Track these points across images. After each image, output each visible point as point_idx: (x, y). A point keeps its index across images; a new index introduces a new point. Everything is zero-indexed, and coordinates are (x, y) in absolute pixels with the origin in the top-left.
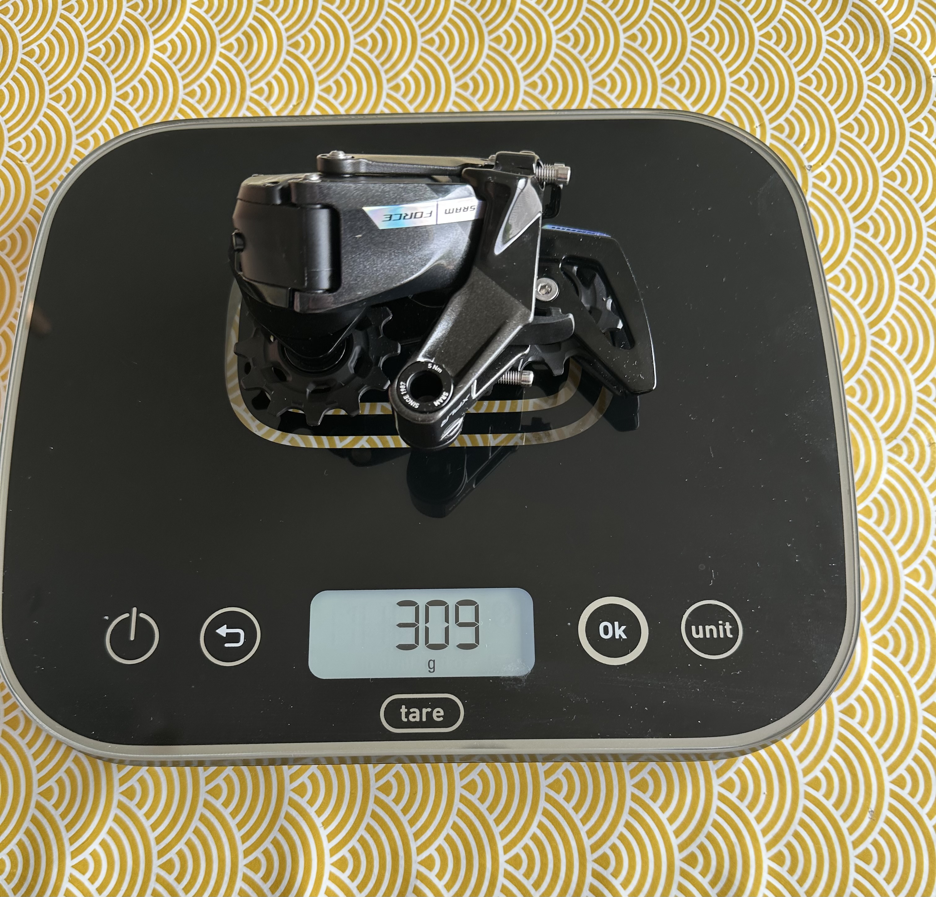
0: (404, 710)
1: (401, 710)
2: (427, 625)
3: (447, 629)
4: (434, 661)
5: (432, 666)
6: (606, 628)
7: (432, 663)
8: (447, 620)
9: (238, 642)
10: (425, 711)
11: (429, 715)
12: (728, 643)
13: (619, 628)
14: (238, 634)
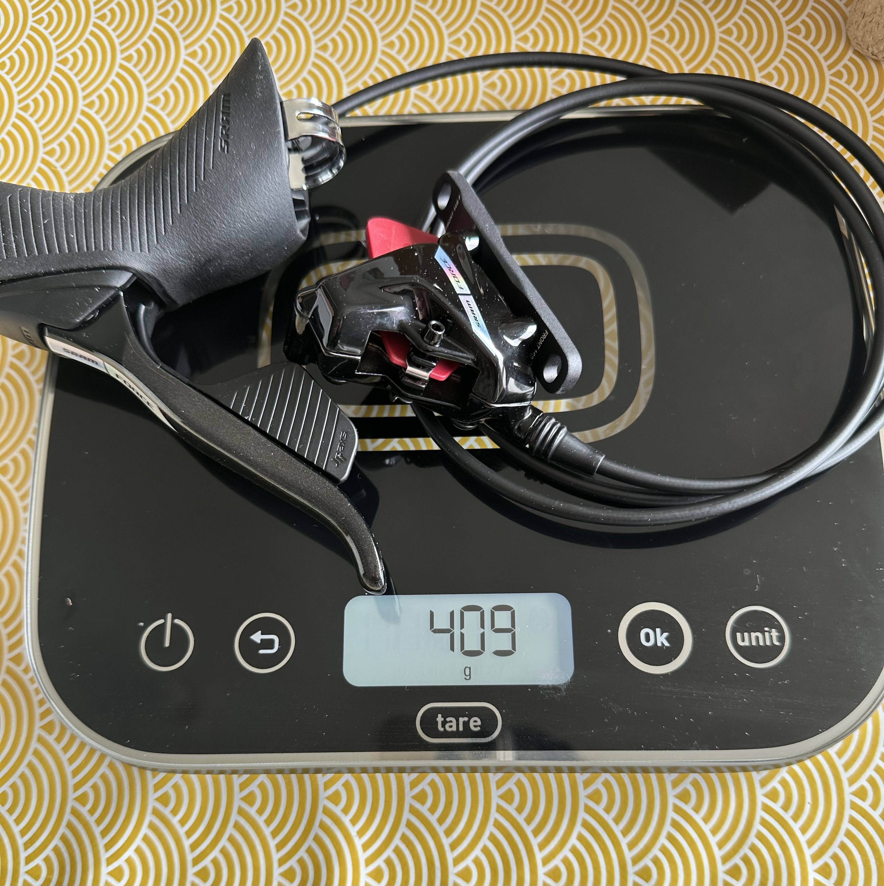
0: (440, 719)
1: (438, 719)
2: (463, 631)
3: (483, 635)
4: (470, 668)
5: (468, 673)
6: (647, 636)
7: (467, 671)
8: (483, 626)
9: (272, 648)
10: (461, 720)
11: (466, 724)
12: (775, 651)
13: (662, 634)
14: (272, 641)
